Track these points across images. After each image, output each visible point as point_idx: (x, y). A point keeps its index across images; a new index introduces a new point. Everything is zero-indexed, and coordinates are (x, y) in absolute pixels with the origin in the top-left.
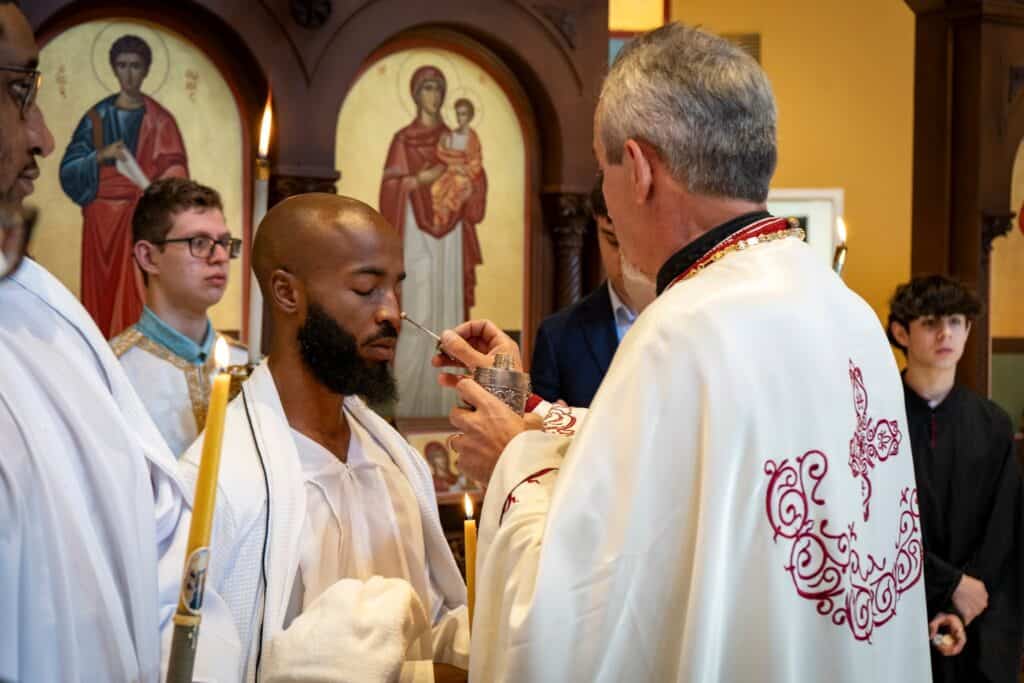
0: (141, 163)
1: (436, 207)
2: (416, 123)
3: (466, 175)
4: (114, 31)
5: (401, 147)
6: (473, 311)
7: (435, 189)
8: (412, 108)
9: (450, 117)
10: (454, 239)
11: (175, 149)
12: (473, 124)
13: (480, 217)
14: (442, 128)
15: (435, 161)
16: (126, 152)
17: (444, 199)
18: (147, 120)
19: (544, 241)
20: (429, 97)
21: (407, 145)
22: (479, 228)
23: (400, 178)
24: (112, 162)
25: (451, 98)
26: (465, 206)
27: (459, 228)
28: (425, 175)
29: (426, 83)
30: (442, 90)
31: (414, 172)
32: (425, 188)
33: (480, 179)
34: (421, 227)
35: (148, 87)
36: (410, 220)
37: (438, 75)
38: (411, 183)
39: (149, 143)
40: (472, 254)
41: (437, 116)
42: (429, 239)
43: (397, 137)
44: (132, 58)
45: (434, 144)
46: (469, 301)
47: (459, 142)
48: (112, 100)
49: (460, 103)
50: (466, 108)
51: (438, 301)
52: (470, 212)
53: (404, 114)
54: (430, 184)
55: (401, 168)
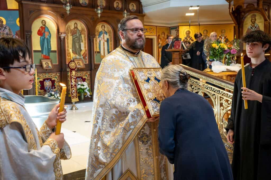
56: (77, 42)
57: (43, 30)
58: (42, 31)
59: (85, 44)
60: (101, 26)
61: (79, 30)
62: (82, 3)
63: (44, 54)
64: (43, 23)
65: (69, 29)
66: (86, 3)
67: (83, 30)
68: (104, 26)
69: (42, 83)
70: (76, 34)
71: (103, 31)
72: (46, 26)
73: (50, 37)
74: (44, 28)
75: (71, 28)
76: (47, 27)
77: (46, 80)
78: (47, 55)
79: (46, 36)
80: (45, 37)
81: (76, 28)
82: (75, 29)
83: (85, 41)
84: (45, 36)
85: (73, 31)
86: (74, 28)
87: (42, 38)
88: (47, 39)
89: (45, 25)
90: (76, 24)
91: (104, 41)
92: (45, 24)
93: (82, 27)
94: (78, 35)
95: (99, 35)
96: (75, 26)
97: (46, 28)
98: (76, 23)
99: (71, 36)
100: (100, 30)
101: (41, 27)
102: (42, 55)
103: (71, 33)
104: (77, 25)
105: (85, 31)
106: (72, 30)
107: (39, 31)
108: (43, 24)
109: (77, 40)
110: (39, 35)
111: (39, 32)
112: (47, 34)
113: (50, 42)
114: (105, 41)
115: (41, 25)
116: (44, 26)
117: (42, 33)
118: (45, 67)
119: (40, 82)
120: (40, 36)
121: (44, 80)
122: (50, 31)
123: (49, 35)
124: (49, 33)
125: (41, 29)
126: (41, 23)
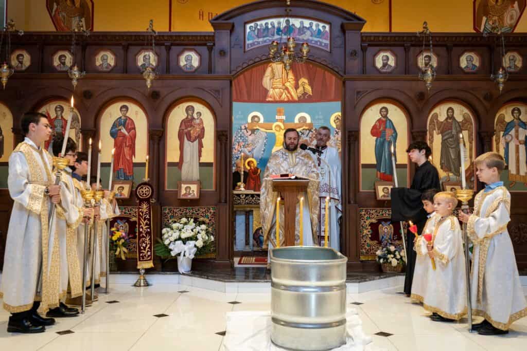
0: (126, 130)
1: (192, 135)
2: (187, 118)
3: (199, 128)
4: (120, 104)
5: (183, 123)
6: (201, 158)
7: (192, 132)
8: (186, 115)
9: (195, 116)
10: (196, 142)
11: (133, 126)
12: (201, 117)
13: (203, 137)
14: (193, 119)
15: (191, 126)
16: (123, 128)
17: (194, 134)
18: (127, 121)
19: (219, 143)
20: (190, 112)
21: (185, 122)
22: (203, 140)
23: (183, 130)
24: (120, 130)
25: (196, 111)
26: (199, 135)
27: (197, 140)
28: (189, 129)
29: (190, 109)
30: (193, 111)
31: (186, 128)
32: (189, 132)
33: (203, 129)
34: (188, 139)
35: (127, 115)
36: (186, 139)
37: (192, 107)
38: (186, 131)
39: (128, 126)
40: (201, 146)
41: (192, 116)
42: (190, 142)
43: (182, 121)
44: (124, 109)
45: (191, 122)
46: (200, 156)
47: (198, 121)
48: (120, 118)
49: (198, 113)
50: (199, 114)
51: (192, 156)
52: (201, 136)
53: (184, 116)
54: (190, 130)
55: (183, 127)
56: (452, 146)
57: (382, 126)
58: (380, 128)
59: (471, 149)
60: (510, 110)
61: (458, 123)
62: (467, 67)
63: (381, 171)
64: (382, 113)
65: (435, 121)
66: (475, 66)
67: (466, 120)
68: (519, 110)
69: (374, 227)
70: (450, 131)
71: (515, 120)
72: (389, 118)
73: (395, 138)
74: (385, 122)
75: (439, 119)
76: (390, 120)
77: (383, 223)
78: (388, 173)
79: (387, 138)
80: (385, 139)
81: (451, 117)
82: (449, 121)
83: (471, 143)
84: (385, 136)
85: (443, 126)
86: (447, 119)
87: (380, 140)
88: (390, 142)
89: (386, 116)
90: (450, 111)
91: (518, 144)
92: (387, 113)
93: (464, 116)
94: (454, 132)
95: (507, 130)
96: (448, 115)
97: (388, 121)
98: (450, 108)
99: (438, 134)
100: (508, 118)
101: (379, 120)
102: (377, 173)
103: (438, 130)
104: (453, 112)
105: (472, 124)
106: (442, 122)
107: (374, 127)
108: (382, 115)
109: (452, 143)
110: (374, 136)
111: (375, 130)
112: (389, 132)
113: (395, 147)
114: (521, 144)
115: (379, 116)
116: (384, 117)
117: (381, 132)
118: (381, 197)
119: (371, 224)
120: (375, 138)
121: (380, 221)
122: (395, 127)
123: (394, 135)
124: (393, 131)
125: (378, 124)
126: (379, 112)
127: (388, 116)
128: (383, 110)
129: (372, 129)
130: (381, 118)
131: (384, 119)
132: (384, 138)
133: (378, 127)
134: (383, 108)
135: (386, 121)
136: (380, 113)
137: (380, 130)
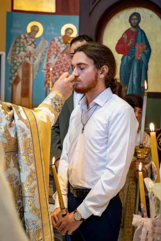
57: (131, 39)
58: (128, 42)
64: (133, 21)
72: (141, 28)
73: (148, 56)
74: (135, 34)
76: (142, 32)
79: (136, 55)
80: (134, 58)
84: (133, 53)
87: (127, 58)
88: (140, 62)
89: (136, 26)
92: (139, 21)
97: (140, 33)
101: (128, 32)
107: (121, 41)
108: (131, 25)
110: (119, 53)
111: (121, 46)
112: (139, 47)
113: (147, 69)
115: (128, 26)
116: (134, 27)
117: (128, 48)
120: (121, 56)
122: (149, 40)
123: (146, 51)
124: (145, 47)
125: (126, 37)
126: (128, 20)
127: (140, 25)
128: (135, 17)
129: (118, 44)
130: (130, 28)
131: (133, 30)
132: (133, 56)
133: (125, 41)
134: (134, 14)
135: (137, 32)
136: (130, 21)
137: (129, 44)
